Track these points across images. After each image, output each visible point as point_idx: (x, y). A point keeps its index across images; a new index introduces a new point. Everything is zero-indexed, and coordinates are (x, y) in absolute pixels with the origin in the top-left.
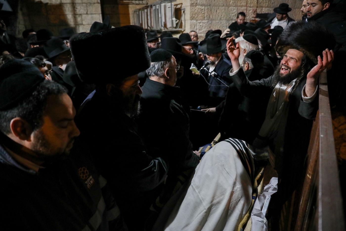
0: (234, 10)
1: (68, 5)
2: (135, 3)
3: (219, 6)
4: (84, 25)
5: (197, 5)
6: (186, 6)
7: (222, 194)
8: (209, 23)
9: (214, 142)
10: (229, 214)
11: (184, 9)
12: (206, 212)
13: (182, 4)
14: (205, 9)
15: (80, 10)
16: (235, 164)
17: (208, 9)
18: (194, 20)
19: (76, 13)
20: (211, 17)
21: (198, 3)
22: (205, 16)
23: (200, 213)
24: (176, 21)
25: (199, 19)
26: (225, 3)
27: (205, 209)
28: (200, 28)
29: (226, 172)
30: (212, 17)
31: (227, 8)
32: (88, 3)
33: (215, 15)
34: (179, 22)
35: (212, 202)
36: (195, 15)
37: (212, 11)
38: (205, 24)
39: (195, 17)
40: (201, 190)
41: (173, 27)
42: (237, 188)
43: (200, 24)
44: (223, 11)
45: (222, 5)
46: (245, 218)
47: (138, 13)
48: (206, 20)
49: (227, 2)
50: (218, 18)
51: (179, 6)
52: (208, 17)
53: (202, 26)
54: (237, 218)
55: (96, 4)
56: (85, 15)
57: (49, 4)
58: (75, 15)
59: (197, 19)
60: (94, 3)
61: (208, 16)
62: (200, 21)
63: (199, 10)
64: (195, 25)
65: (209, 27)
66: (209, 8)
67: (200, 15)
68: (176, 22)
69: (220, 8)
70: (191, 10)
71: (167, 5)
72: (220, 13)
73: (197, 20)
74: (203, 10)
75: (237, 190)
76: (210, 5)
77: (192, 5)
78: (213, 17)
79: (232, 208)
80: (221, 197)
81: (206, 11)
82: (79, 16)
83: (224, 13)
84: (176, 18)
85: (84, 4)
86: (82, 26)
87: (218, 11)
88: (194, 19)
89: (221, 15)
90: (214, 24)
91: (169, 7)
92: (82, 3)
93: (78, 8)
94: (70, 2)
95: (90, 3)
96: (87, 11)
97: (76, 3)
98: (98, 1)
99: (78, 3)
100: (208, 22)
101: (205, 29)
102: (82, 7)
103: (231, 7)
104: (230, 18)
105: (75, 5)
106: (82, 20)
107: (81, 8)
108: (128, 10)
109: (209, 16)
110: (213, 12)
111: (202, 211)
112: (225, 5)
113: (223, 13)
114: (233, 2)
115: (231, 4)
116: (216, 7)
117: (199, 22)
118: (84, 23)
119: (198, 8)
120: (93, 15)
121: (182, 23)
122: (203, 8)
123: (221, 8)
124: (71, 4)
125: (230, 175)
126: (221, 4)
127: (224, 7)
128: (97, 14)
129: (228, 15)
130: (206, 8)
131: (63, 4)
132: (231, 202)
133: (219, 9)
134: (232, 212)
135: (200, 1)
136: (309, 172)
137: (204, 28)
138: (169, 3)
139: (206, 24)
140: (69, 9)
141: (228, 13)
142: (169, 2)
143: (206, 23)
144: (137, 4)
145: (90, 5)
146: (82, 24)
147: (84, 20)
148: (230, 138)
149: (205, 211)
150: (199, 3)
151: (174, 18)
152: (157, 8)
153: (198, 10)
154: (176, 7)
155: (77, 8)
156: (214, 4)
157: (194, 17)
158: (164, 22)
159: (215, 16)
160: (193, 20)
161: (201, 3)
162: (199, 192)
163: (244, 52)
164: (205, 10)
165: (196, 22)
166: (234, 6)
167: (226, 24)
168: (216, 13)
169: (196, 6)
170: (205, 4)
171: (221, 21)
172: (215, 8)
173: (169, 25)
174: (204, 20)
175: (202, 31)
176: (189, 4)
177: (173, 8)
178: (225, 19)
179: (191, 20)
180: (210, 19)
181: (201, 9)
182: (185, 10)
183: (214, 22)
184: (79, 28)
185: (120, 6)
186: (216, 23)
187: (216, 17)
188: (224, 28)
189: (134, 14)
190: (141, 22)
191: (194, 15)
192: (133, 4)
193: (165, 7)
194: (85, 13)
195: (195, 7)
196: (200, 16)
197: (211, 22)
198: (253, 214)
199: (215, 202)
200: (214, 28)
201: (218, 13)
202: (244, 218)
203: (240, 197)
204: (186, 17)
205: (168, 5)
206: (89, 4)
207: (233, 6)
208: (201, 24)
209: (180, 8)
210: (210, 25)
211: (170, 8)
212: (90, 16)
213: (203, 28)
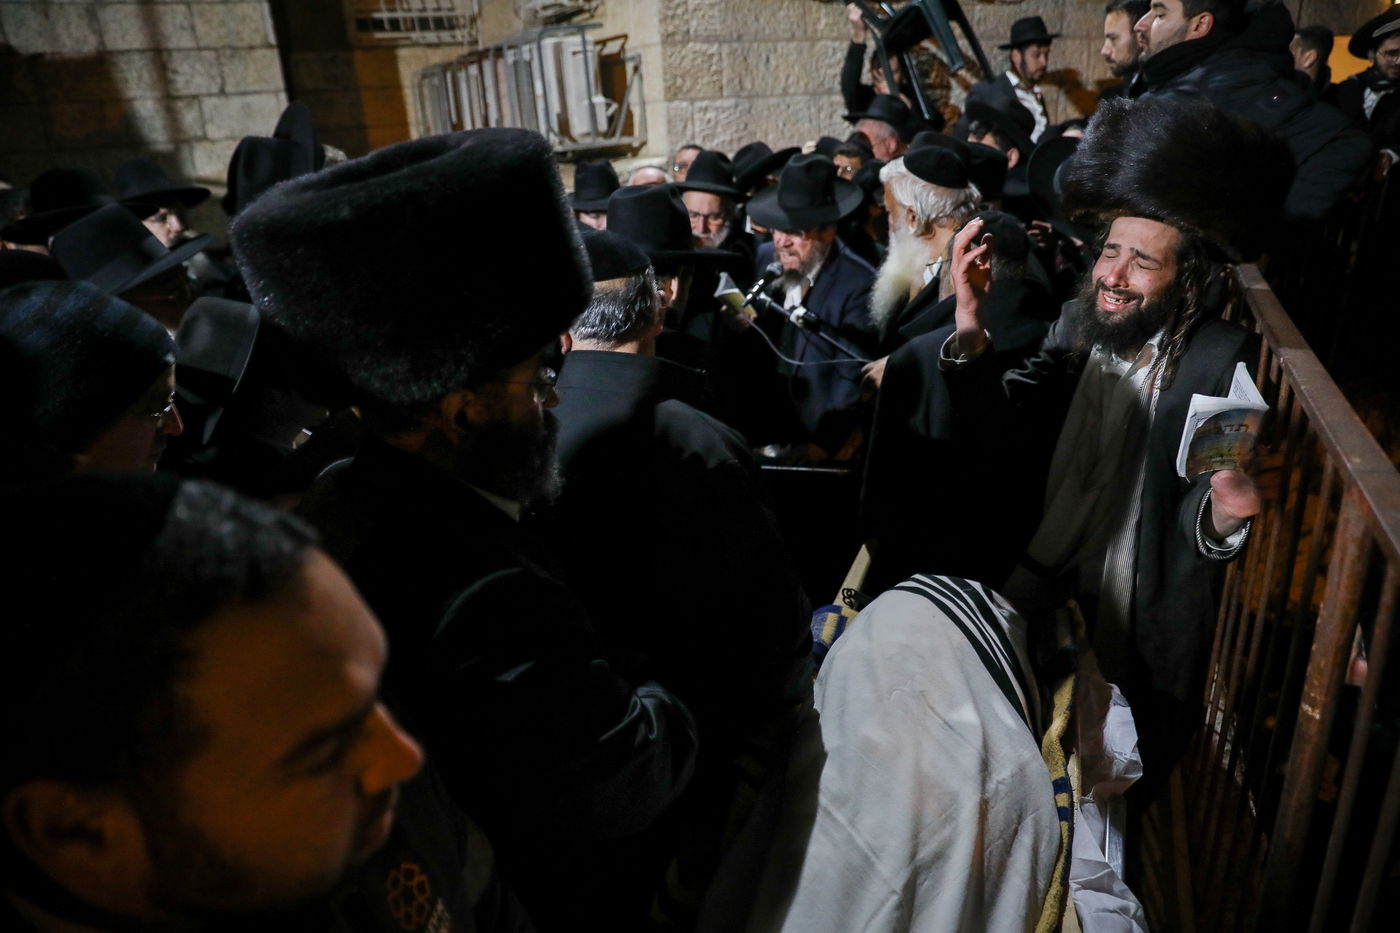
0: (834, 53)
1: (136, 57)
2: (421, 41)
3: (777, 41)
4: (213, 142)
5: (688, 41)
6: (645, 46)
7: (944, 816)
8: (740, 108)
9: (844, 598)
10: (986, 896)
11: (637, 59)
12: (900, 906)
13: (625, 37)
14: (720, 54)
15: (190, 77)
16: (967, 681)
17: (732, 53)
18: (681, 100)
19: (175, 94)
20: (748, 85)
21: (692, 31)
22: (724, 81)
23: (875, 914)
24: (608, 106)
25: (701, 95)
26: (798, 26)
27: (894, 892)
28: (707, 132)
29: (941, 721)
30: (753, 85)
31: (806, 45)
32: (224, 47)
33: (760, 75)
34: (619, 110)
35: (913, 855)
36: (684, 81)
37: (749, 61)
38: (726, 114)
39: (685, 89)
40: (857, 813)
41: (597, 133)
42: (995, 782)
43: (705, 114)
44: (792, 58)
45: (788, 35)
46: (1052, 906)
47: (436, 81)
48: (728, 97)
49: (805, 24)
50: (773, 88)
51: (612, 48)
52: (735, 86)
53: (712, 123)
54: (1022, 912)
55: (259, 53)
56: (215, 101)
57: (48, 57)
58: (169, 100)
59: (692, 94)
60: (252, 48)
61: (736, 81)
62: (704, 104)
63: (699, 60)
64: (686, 121)
65: (742, 126)
66: (736, 50)
67: (703, 77)
68: (607, 110)
69: (779, 46)
70: (664, 60)
71: (564, 46)
72: (781, 68)
73: (692, 101)
74: (715, 59)
75: (997, 791)
76: (739, 38)
77: (668, 39)
78: (757, 82)
79: (993, 870)
80: (946, 833)
81: (725, 64)
82: (190, 106)
83: (796, 69)
84: (606, 94)
85: (205, 54)
86: (207, 145)
87: (773, 62)
88: (680, 96)
89: (788, 77)
90: (762, 111)
91: (574, 53)
92: (200, 49)
93: (180, 69)
94: (145, 46)
95: (235, 49)
96: (223, 83)
97: (169, 51)
98: (266, 36)
99: (179, 50)
100: (737, 106)
101: (729, 132)
102: (198, 67)
103: (823, 43)
104: (822, 84)
105: (165, 55)
106: (203, 121)
107: (192, 67)
108: (396, 71)
109: (740, 82)
110: (755, 63)
111: (883, 904)
112: (799, 34)
113: (793, 67)
114: (831, 21)
115: (823, 31)
116: (763, 45)
117: (701, 109)
118: (212, 131)
119: (695, 52)
120: (249, 99)
121: (630, 115)
122: (714, 48)
123: (783, 48)
124: (150, 55)
125: (959, 734)
126: (784, 31)
127: (793, 45)
128: (267, 92)
129: (815, 74)
130: (726, 49)
131: (111, 53)
132: (986, 846)
133: (776, 50)
134: (997, 886)
135: (698, 25)
136: (1309, 694)
137: (724, 130)
138: (572, 34)
139: (730, 115)
140: (140, 78)
141: (811, 67)
142: (570, 31)
143: (729, 108)
144: (430, 45)
145: (232, 56)
146: (205, 138)
147: (212, 121)
148: (917, 576)
149: (894, 899)
150: (696, 31)
151: (597, 94)
152: (526, 56)
153: (694, 59)
154: (602, 50)
155: (175, 72)
156: (756, 33)
157: (680, 88)
158: (559, 116)
159: (763, 79)
160: (677, 99)
161: (706, 29)
162: (852, 823)
163: (910, 217)
164: (720, 59)
165: (690, 108)
166: (836, 39)
167: (809, 108)
168: (767, 69)
169: (684, 42)
170: (718, 33)
171: (788, 99)
172: (759, 47)
173: (579, 125)
174: (722, 97)
175: (716, 141)
176: (656, 38)
177: (589, 54)
178: (801, 90)
179: (670, 100)
180: (744, 94)
181: (704, 54)
182: (640, 62)
183: (760, 103)
184: (191, 154)
185: (359, 57)
186: (769, 109)
187: (767, 84)
188: (799, 125)
189: (420, 86)
190: (454, 118)
191: (679, 81)
192: (416, 44)
193: (558, 50)
194: (215, 89)
195: (679, 47)
196: (703, 85)
197: (747, 106)
198: (1078, 883)
199: (925, 853)
200: (764, 127)
201: (772, 68)
202: (1047, 905)
203: (1016, 821)
204: (648, 92)
205: (572, 42)
206: (228, 52)
207: (828, 38)
208: (708, 116)
209: (619, 54)
210: (744, 119)
211: (580, 56)
212: (236, 102)
213: (719, 129)
